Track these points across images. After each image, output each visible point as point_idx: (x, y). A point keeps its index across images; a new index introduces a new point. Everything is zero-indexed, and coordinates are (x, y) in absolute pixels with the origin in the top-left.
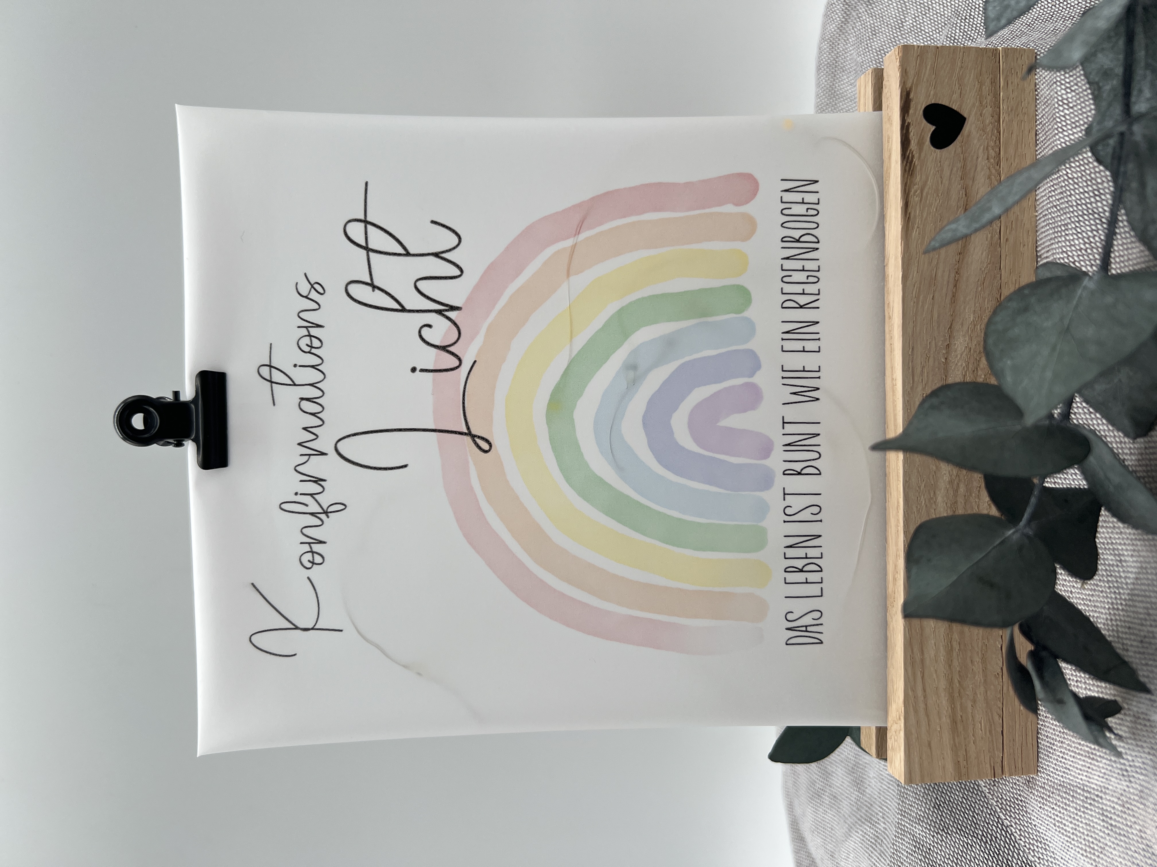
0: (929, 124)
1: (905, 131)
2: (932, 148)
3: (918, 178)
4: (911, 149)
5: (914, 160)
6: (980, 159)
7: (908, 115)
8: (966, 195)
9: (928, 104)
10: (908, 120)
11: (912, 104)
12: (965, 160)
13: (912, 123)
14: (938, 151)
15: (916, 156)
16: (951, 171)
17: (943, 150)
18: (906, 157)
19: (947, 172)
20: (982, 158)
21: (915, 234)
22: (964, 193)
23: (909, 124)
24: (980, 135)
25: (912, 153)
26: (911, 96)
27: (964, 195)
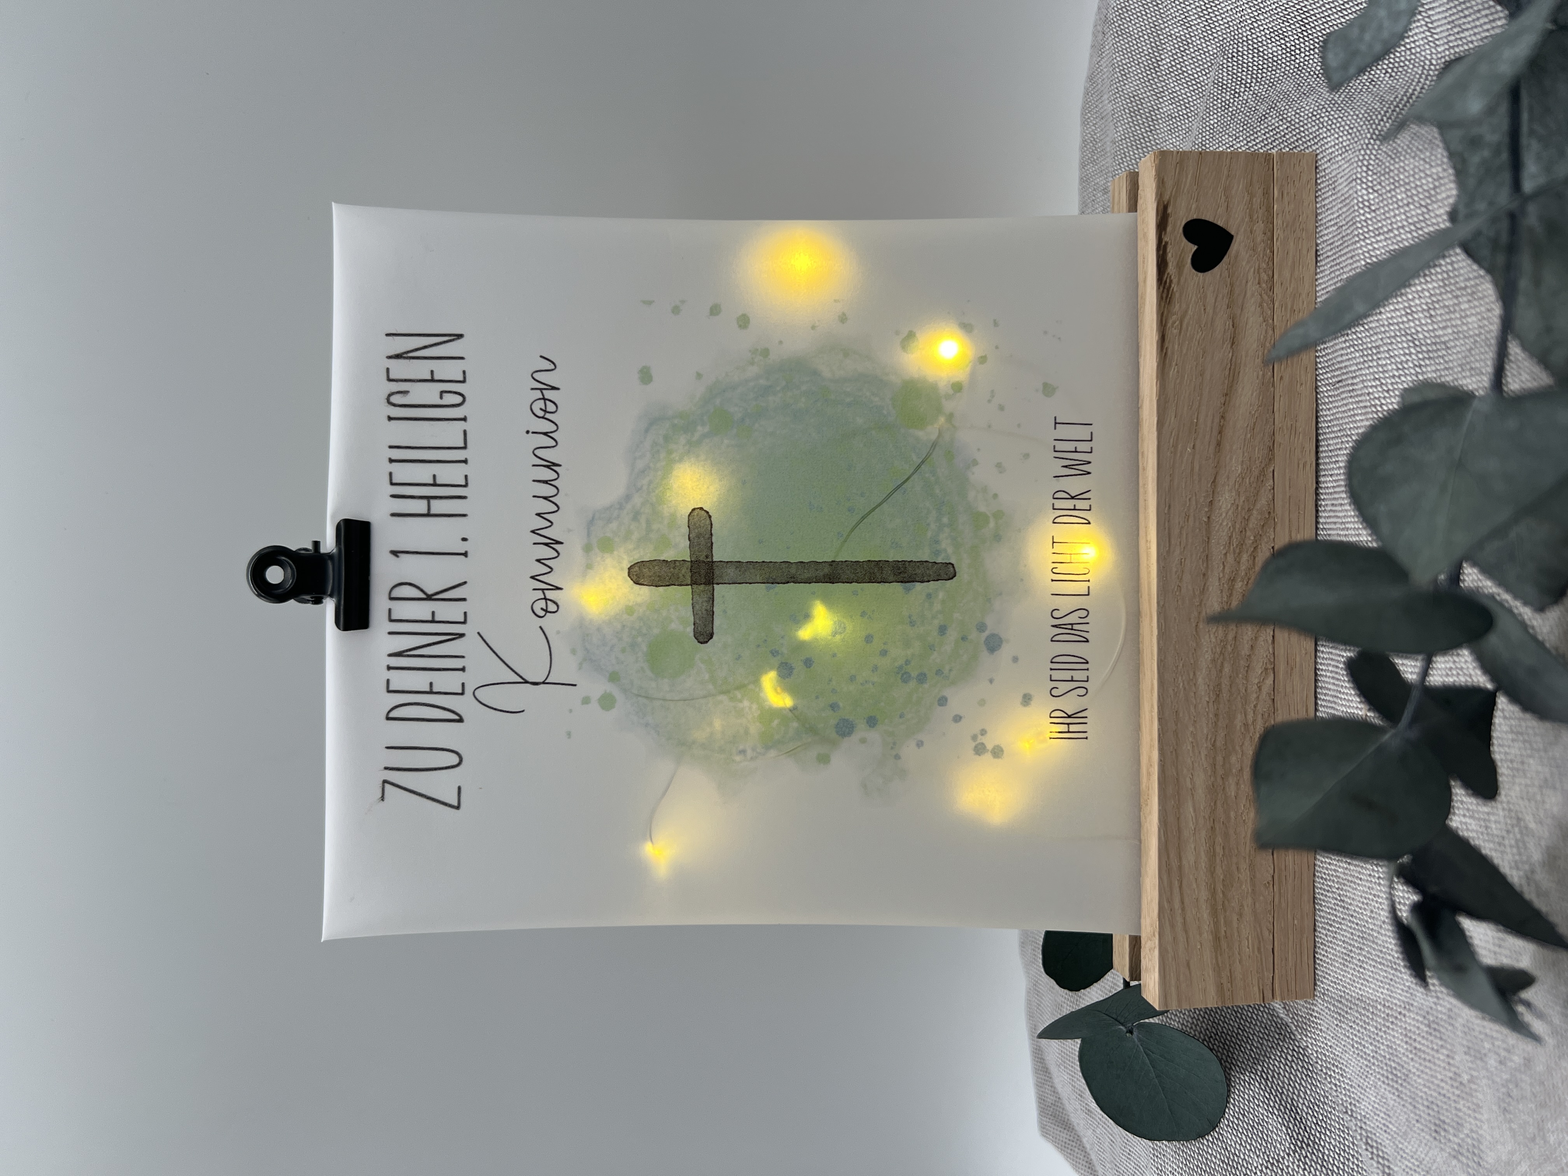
0: (1190, 244)
1: (1161, 252)
2: (1194, 271)
3: (1176, 307)
4: (1168, 274)
5: (1173, 286)
6: (1250, 284)
7: (1165, 233)
8: (1233, 326)
9: (1189, 220)
10: (1166, 239)
11: (1170, 220)
12: (1232, 285)
13: (1169, 243)
14: (1200, 274)
15: (1175, 281)
16: (1216, 298)
17: (1206, 273)
18: (1163, 282)
19: (1210, 299)
20: (1253, 283)
21: (1172, 372)
22: (1231, 323)
23: (1166, 243)
24: (1250, 256)
25: (1170, 277)
26: (1169, 210)
27: (1231, 326)
